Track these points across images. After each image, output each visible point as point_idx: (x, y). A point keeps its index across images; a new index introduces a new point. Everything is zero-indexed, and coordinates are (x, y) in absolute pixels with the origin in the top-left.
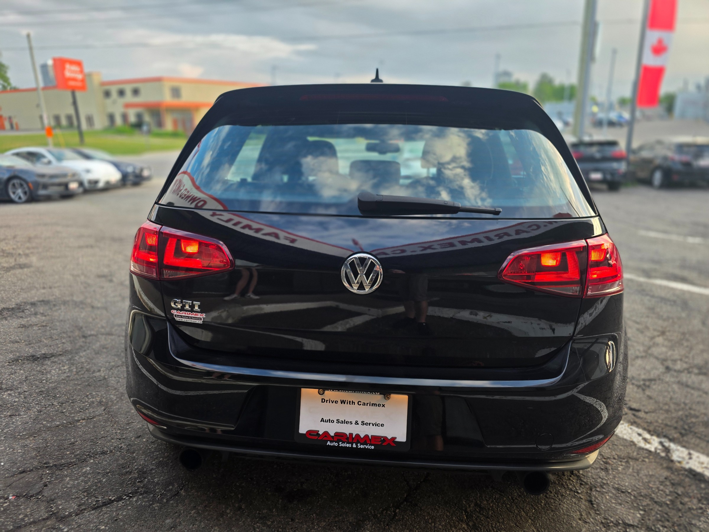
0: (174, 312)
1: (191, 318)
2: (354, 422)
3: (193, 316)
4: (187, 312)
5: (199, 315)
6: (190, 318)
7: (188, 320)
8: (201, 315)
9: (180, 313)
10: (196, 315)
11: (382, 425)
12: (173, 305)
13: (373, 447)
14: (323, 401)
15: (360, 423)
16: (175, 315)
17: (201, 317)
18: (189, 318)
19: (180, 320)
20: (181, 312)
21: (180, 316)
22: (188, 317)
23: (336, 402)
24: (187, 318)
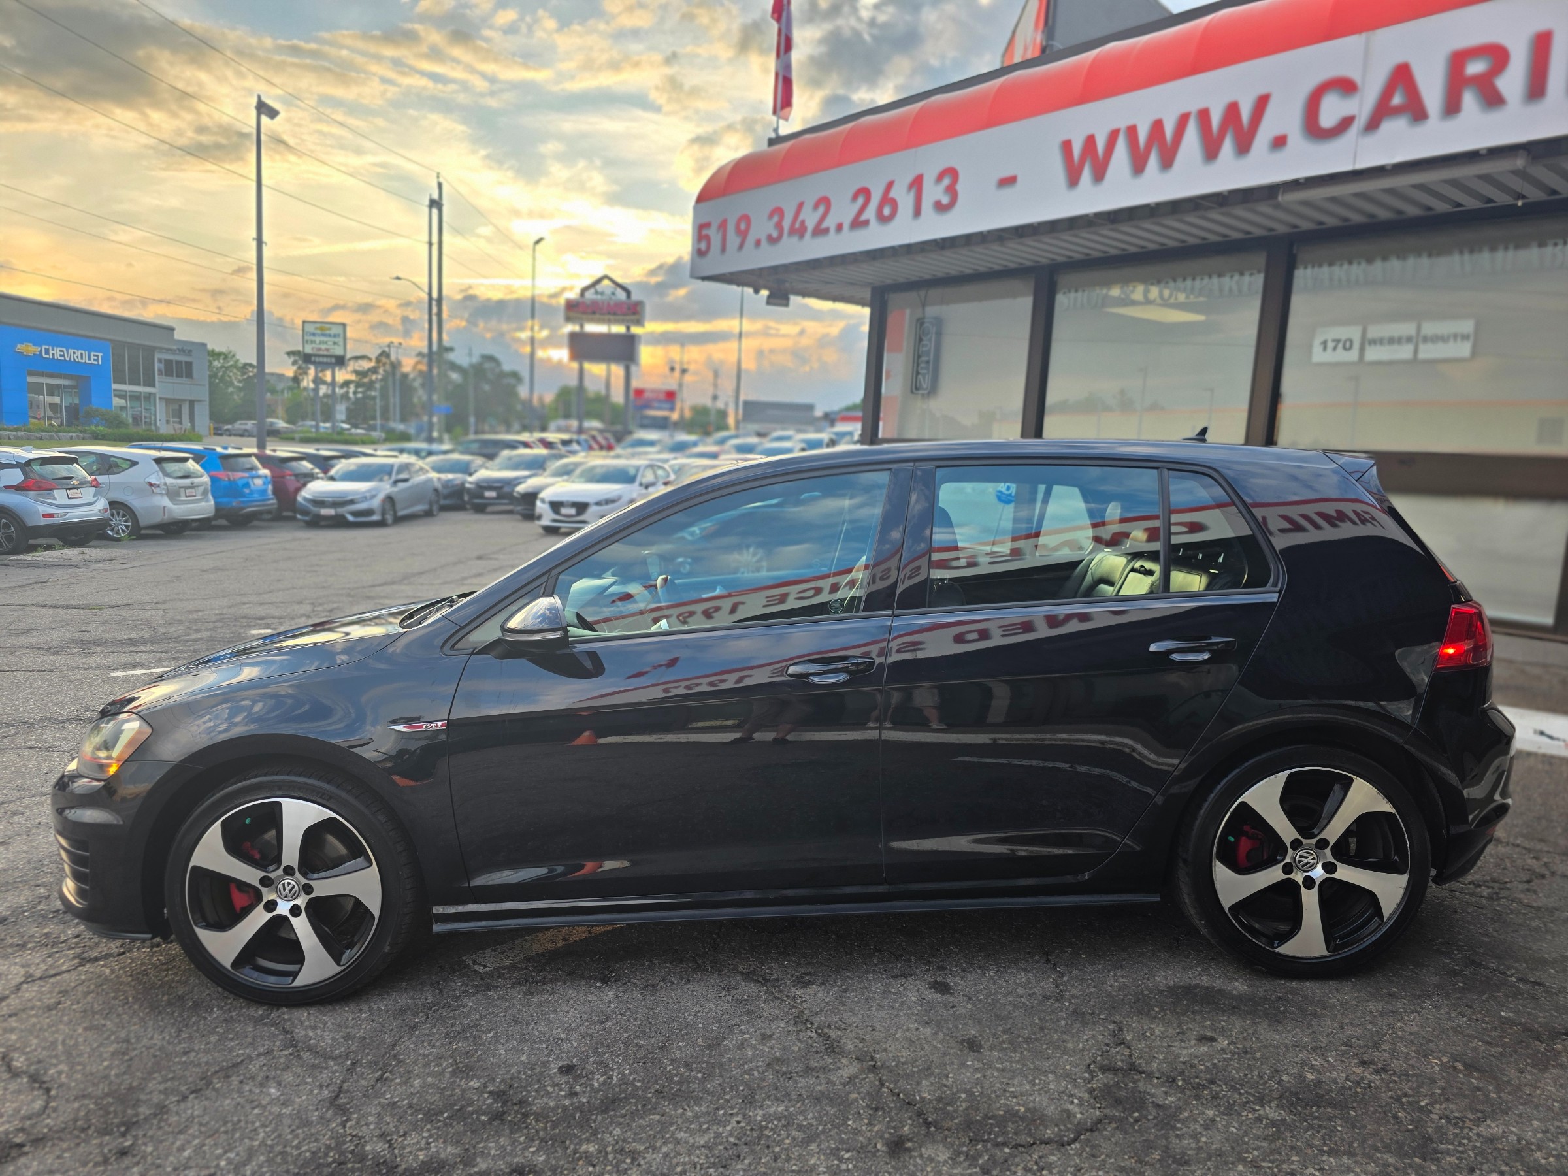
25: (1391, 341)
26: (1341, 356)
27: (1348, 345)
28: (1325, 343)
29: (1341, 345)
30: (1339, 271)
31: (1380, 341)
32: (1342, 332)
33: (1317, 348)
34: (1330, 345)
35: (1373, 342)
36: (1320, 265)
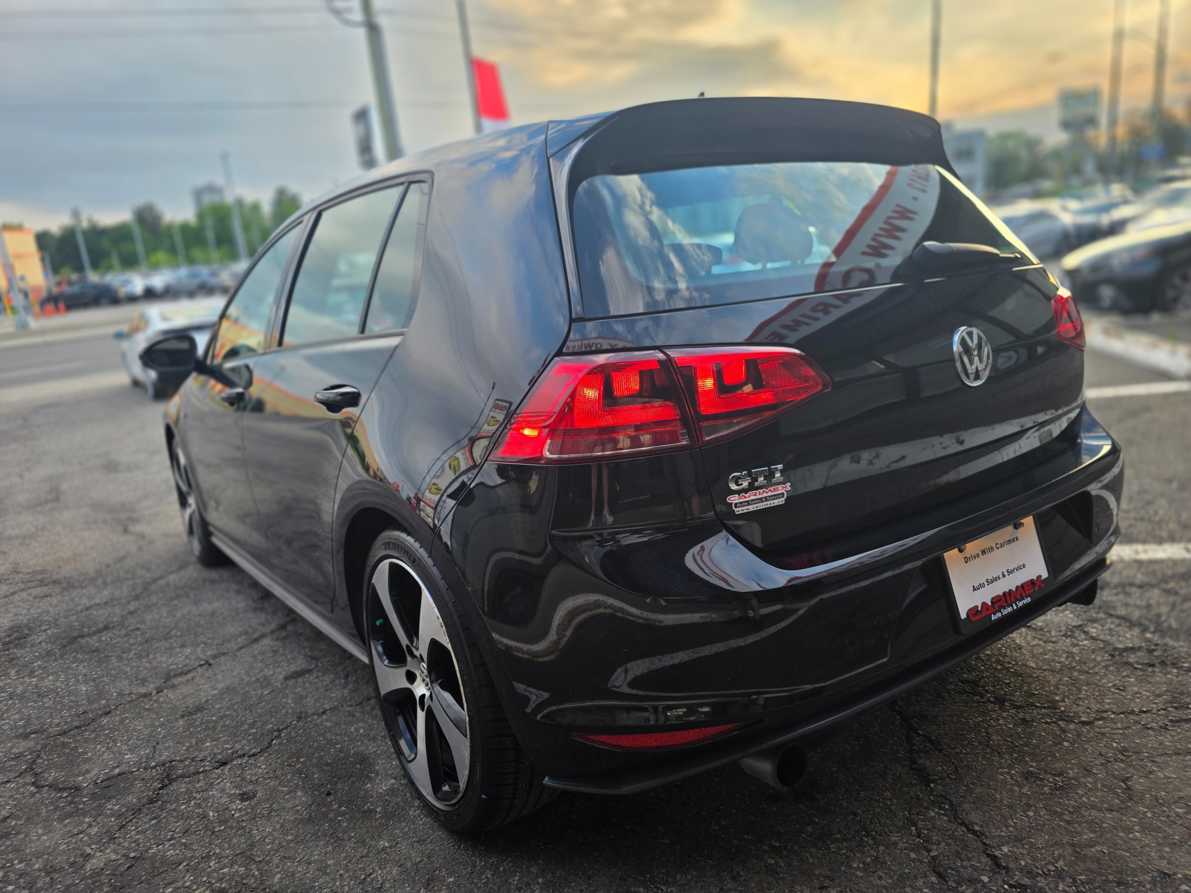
0: (734, 499)
1: (766, 499)
2: (1001, 576)
3: (770, 494)
4: (757, 492)
5: (781, 488)
6: (764, 499)
7: (759, 505)
8: (783, 488)
9: (745, 497)
10: (774, 490)
11: (1024, 566)
12: (734, 487)
13: (1029, 599)
14: (967, 560)
15: (1006, 573)
16: (736, 504)
17: (783, 491)
18: (762, 502)
19: (745, 511)
20: (747, 495)
21: (745, 502)
22: (761, 500)
23: (978, 555)
24: (759, 503)
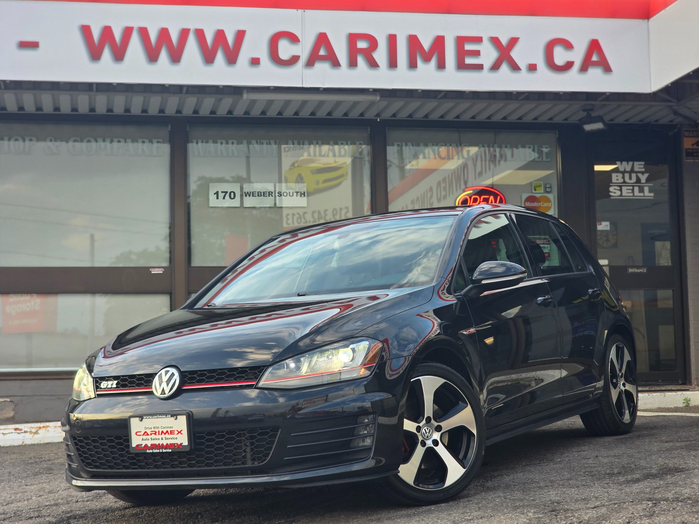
25: (260, 194)
26: (228, 203)
27: (232, 195)
28: (217, 193)
29: (228, 195)
30: (221, 147)
31: (253, 194)
32: (228, 187)
33: (212, 197)
34: (221, 195)
35: (248, 194)
36: (207, 142)
